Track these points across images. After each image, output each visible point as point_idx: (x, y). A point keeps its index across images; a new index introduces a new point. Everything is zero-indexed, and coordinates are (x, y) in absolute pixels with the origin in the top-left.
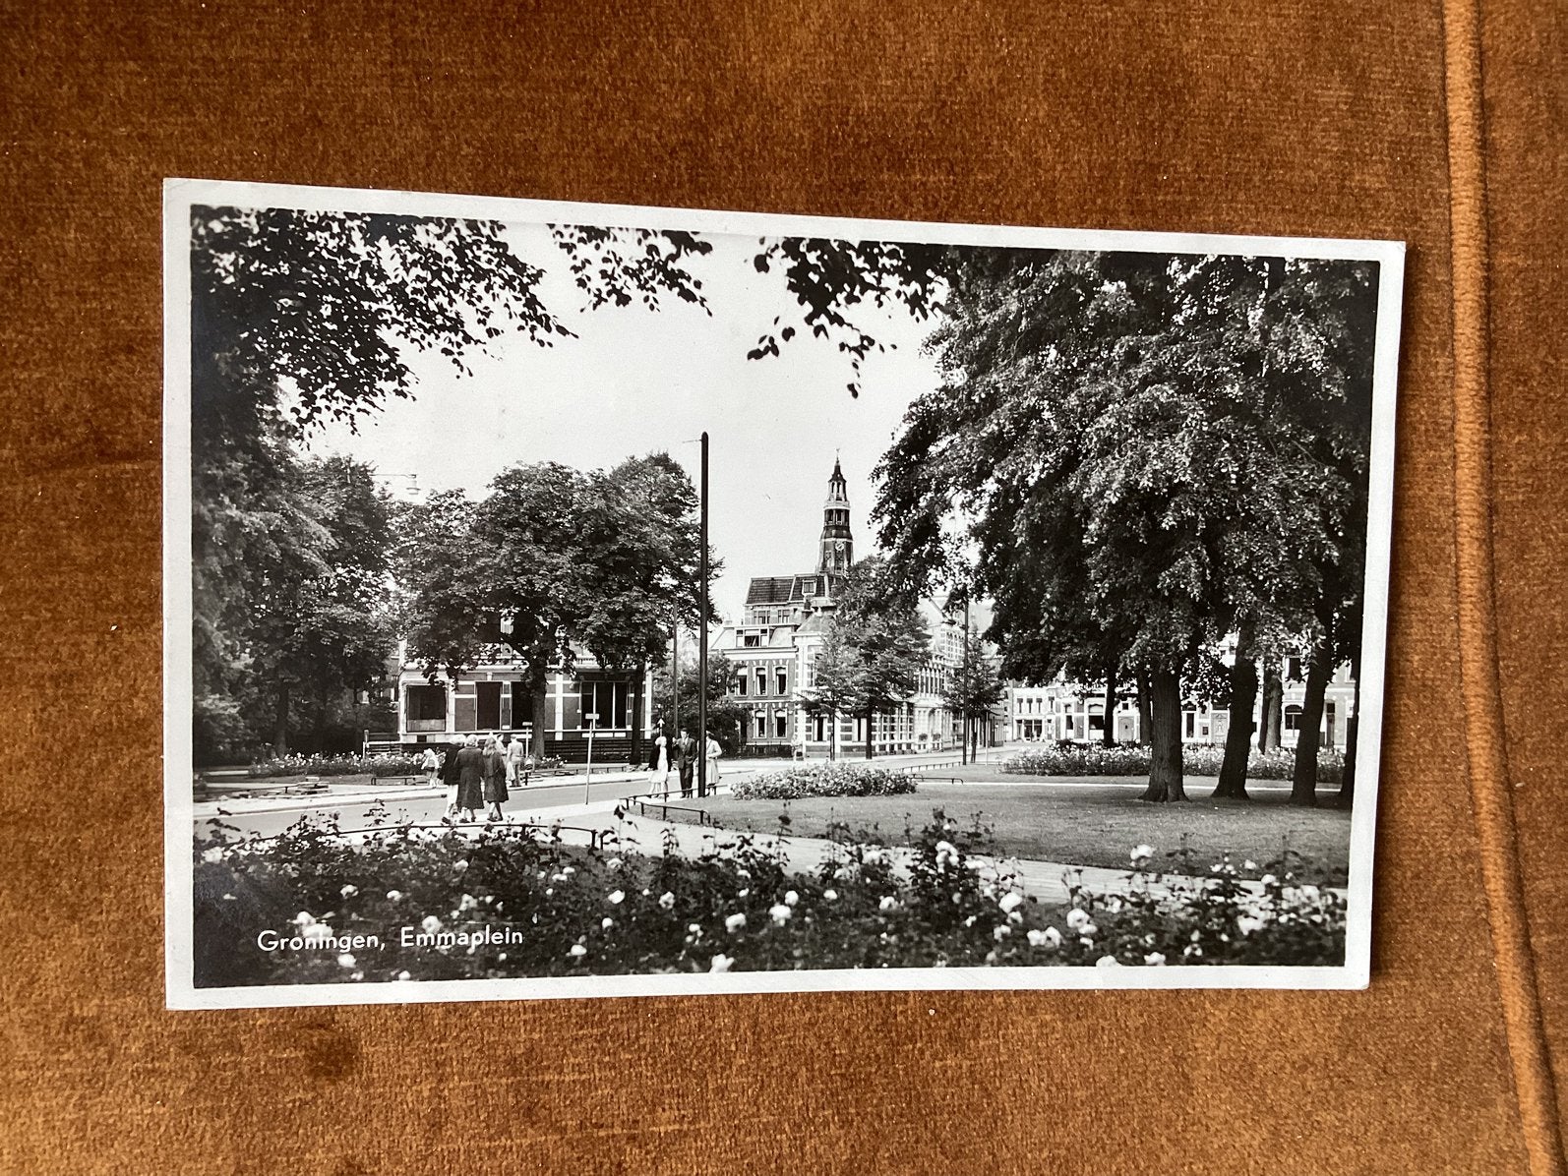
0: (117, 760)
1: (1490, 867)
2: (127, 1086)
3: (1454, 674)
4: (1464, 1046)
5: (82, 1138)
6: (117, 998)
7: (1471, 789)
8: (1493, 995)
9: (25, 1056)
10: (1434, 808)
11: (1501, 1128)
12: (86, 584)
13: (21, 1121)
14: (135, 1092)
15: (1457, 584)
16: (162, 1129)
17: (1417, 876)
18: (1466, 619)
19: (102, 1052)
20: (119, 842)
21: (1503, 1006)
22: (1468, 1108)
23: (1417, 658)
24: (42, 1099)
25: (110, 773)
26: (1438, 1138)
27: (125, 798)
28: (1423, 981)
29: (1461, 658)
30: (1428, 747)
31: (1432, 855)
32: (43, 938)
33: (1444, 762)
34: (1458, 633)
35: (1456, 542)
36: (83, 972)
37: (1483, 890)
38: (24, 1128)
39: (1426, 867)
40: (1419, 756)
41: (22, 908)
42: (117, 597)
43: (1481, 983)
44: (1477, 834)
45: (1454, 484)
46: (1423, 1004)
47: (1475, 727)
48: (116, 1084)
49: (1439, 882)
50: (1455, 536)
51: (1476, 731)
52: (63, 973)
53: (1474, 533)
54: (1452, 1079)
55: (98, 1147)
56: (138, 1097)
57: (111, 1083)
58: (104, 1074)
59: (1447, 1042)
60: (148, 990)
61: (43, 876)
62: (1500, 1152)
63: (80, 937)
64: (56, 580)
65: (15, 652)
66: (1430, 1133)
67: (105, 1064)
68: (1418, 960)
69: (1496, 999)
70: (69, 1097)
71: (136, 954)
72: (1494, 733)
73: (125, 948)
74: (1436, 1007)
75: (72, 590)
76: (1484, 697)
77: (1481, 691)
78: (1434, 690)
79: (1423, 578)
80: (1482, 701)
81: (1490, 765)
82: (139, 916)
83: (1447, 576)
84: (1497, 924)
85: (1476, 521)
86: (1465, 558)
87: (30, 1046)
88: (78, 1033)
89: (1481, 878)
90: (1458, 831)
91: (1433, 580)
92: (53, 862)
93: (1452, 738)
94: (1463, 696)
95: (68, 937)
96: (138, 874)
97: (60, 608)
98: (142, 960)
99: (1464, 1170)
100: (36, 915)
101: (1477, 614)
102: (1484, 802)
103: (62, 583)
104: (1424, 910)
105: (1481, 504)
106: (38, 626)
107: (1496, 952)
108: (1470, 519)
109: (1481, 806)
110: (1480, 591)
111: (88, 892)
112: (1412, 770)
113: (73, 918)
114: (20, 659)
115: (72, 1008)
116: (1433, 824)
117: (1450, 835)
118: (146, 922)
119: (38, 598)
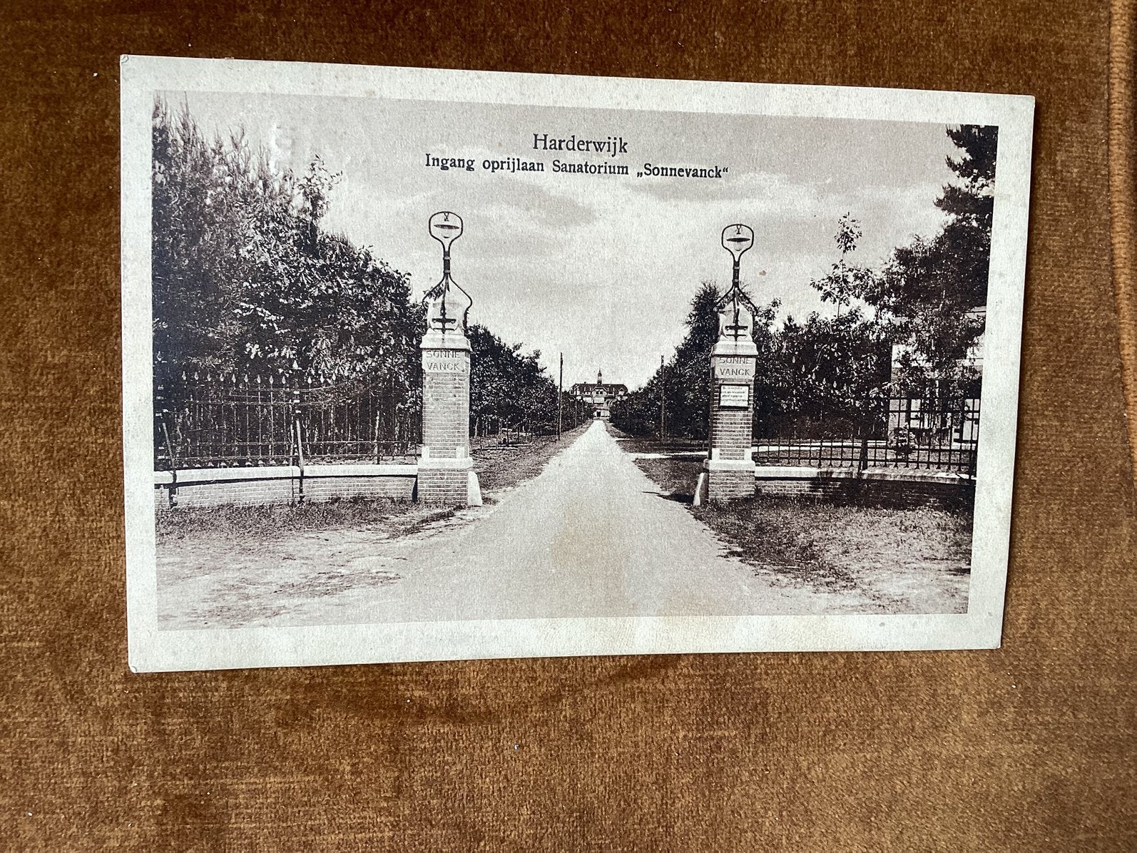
0: (90, 166)
1: (1125, 336)
2: (85, 419)
3: (1103, 185)
4: (1099, 478)
5: (51, 458)
6: (82, 350)
7: (1113, 275)
8: (1123, 438)
9: (10, 390)
10: (1084, 288)
11: (1124, 545)
12: (74, 29)
13: (5, 440)
14: (92, 425)
15: (1108, 115)
16: (111, 456)
17: (1069, 340)
18: (1114, 142)
19: (68, 392)
20: (88, 229)
21: (1130, 448)
22: (1101, 526)
23: (1076, 170)
24: (22, 425)
25: (85, 175)
26: (1077, 548)
27: (95, 196)
28: (1070, 423)
29: (1109, 173)
30: (1081, 239)
31: (1081, 325)
32: (28, 299)
33: (1093, 253)
34: (1108, 153)
35: (1108, 83)
36: (56, 328)
37: (1119, 355)
38: (6, 447)
39: (1077, 333)
40: (1074, 247)
41: (14, 275)
42: (96, 41)
43: (1114, 429)
44: (1117, 311)
45: (1108, 38)
46: (1069, 441)
47: (1118, 227)
48: (77, 418)
49: (1086, 346)
50: (1108, 78)
51: (1118, 229)
52: (41, 328)
53: (1123, 76)
54: (1090, 502)
55: (60, 466)
56: (93, 429)
57: (74, 417)
58: (68, 409)
59: (1087, 473)
60: (105, 347)
61: (29, 251)
62: (1124, 564)
63: (56, 301)
64: (50, 24)
65: (17, 77)
66: (1071, 543)
67: (70, 403)
68: (1067, 406)
69: (1125, 442)
70: (42, 425)
71: (98, 318)
72: (1132, 231)
73: (90, 313)
74: (1078, 445)
75: (62, 32)
76: (1126, 202)
77: (1123, 198)
78: (1087, 196)
79: (1082, 108)
80: (1124, 205)
81: (1128, 256)
82: (101, 289)
83: (1100, 108)
84: (1129, 382)
85: (1124, 66)
86: (1115, 94)
87: (14, 382)
88: (50, 376)
89: (1118, 346)
90: (1102, 307)
91: (1090, 111)
92: (38, 241)
93: (1100, 234)
94: (1110, 203)
95: (47, 300)
96: (102, 256)
97: (53, 46)
98: (101, 322)
99: (1095, 575)
100: (24, 282)
101: (1122, 138)
102: (1122, 285)
103: (55, 27)
104: (1073, 367)
105: (1129, 54)
106: (35, 58)
107: (1127, 404)
108: (1120, 65)
109: (1120, 288)
110: (1125, 120)
111: (63, 266)
112: (1068, 257)
113: (51, 285)
114: (20, 82)
115: (46, 357)
116: (1082, 300)
117: (1095, 310)
118: (106, 294)
119: (36, 37)
